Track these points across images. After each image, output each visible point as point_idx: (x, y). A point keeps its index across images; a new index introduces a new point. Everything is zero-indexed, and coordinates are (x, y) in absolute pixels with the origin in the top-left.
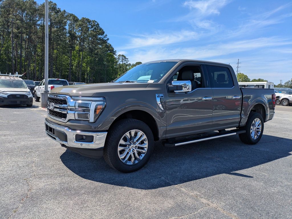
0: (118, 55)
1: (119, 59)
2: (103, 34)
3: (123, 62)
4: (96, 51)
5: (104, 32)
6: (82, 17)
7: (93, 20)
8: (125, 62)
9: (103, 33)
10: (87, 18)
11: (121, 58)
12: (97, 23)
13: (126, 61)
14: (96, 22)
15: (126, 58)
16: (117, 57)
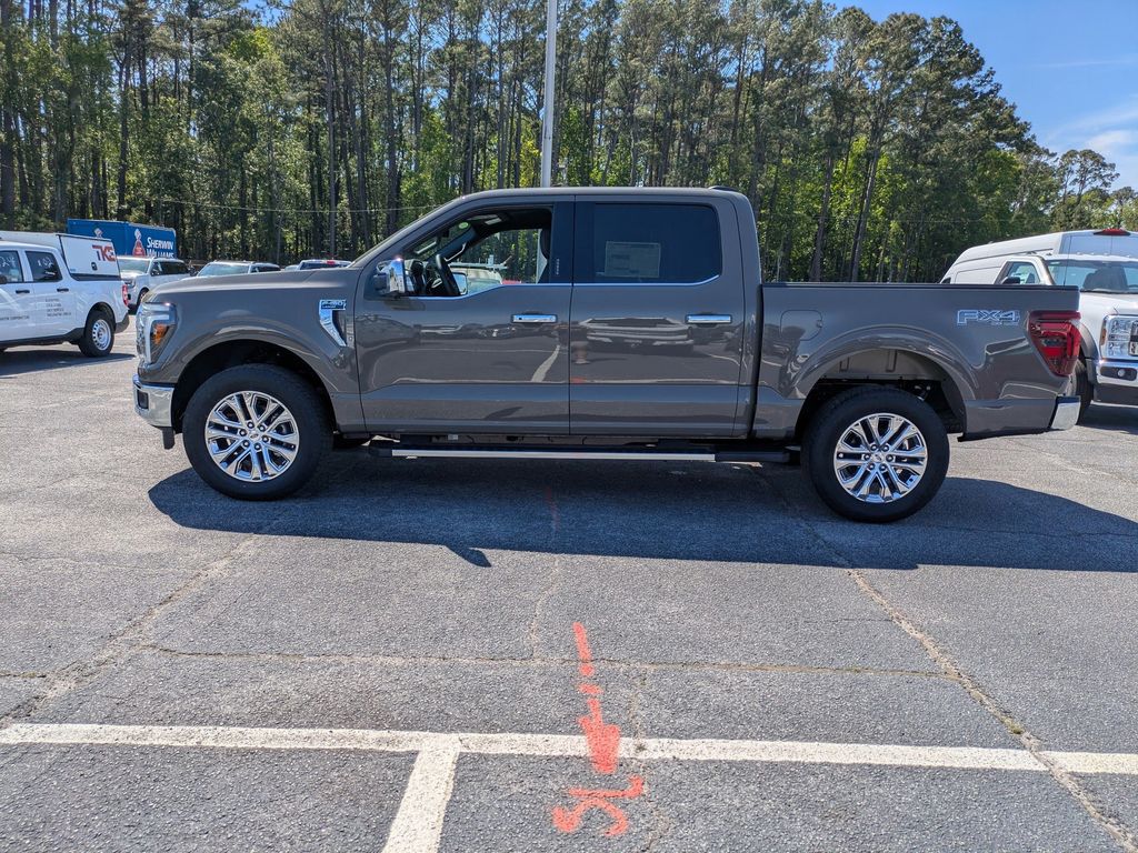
0: (1060, 156)
1: (1064, 170)
2: (974, 72)
3: (1082, 182)
4: (932, 152)
5: (982, 59)
6: (888, 14)
7: (938, 16)
8: (1098, 183)
9: (978, 63)
10: (908, 14)
11: (1077, 167)
12: (951, 28)
13: (1101, 177)
14: (951, 22)
15: (1104, 165)
16: (1057, 164)
